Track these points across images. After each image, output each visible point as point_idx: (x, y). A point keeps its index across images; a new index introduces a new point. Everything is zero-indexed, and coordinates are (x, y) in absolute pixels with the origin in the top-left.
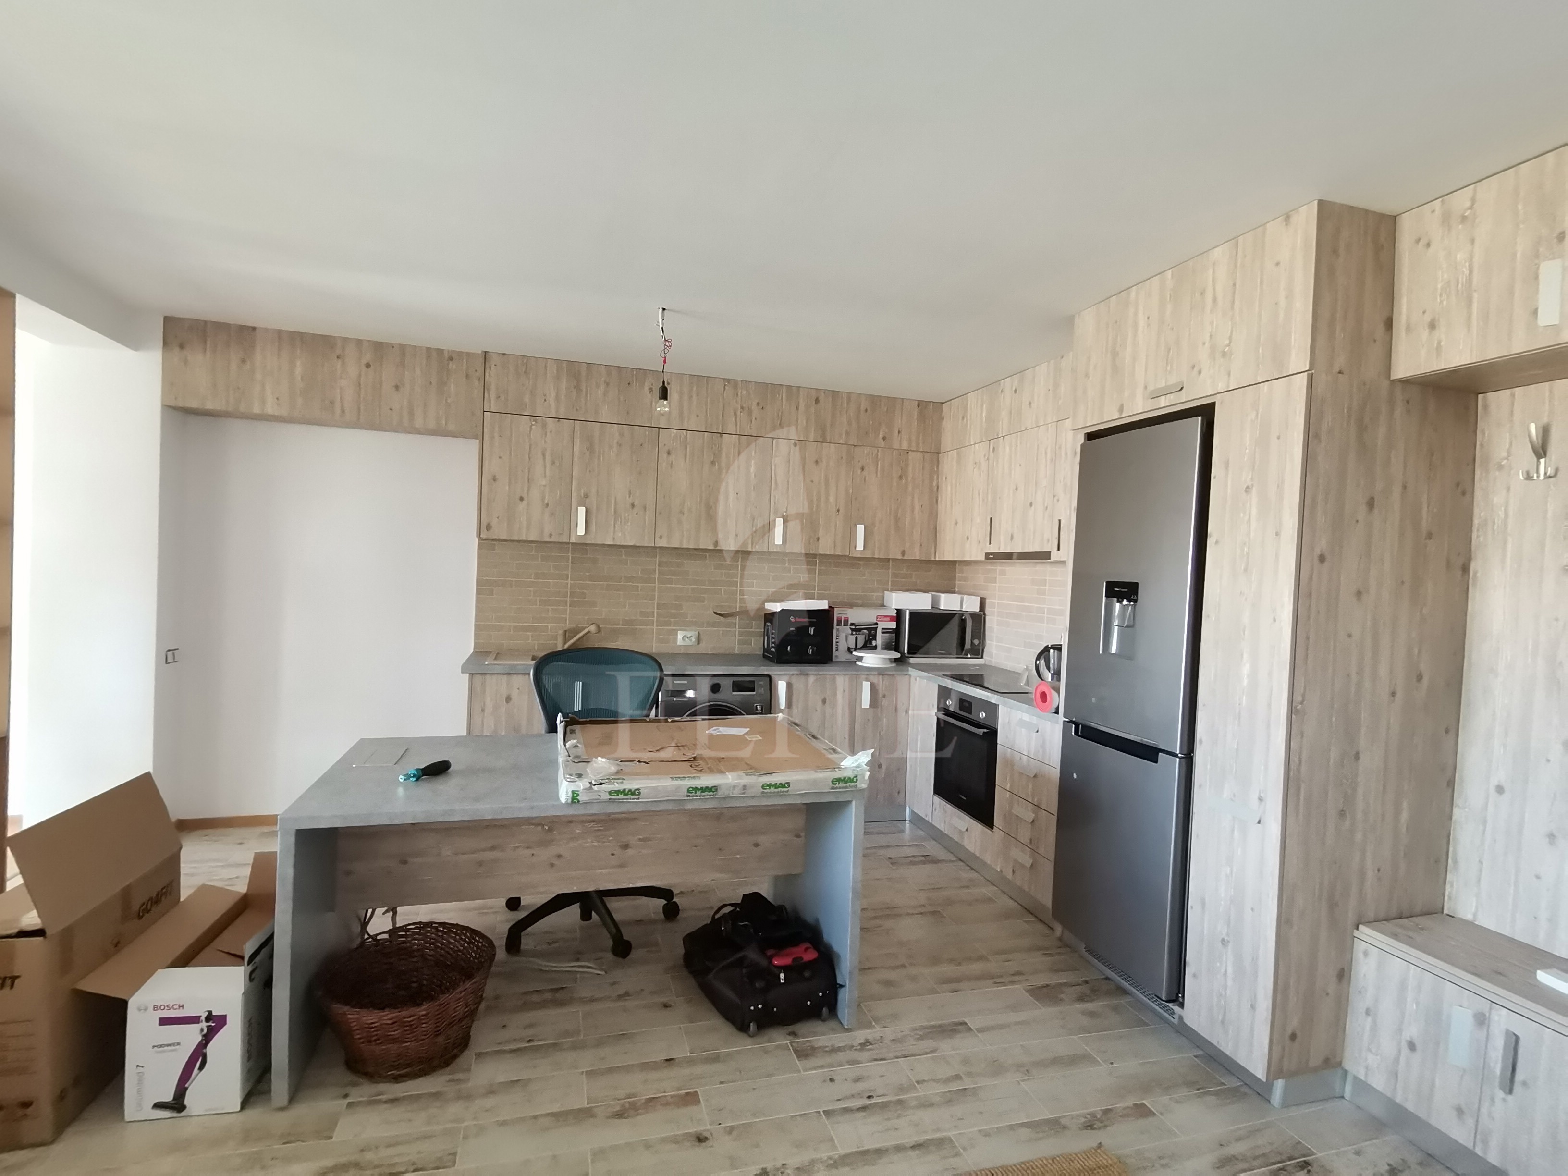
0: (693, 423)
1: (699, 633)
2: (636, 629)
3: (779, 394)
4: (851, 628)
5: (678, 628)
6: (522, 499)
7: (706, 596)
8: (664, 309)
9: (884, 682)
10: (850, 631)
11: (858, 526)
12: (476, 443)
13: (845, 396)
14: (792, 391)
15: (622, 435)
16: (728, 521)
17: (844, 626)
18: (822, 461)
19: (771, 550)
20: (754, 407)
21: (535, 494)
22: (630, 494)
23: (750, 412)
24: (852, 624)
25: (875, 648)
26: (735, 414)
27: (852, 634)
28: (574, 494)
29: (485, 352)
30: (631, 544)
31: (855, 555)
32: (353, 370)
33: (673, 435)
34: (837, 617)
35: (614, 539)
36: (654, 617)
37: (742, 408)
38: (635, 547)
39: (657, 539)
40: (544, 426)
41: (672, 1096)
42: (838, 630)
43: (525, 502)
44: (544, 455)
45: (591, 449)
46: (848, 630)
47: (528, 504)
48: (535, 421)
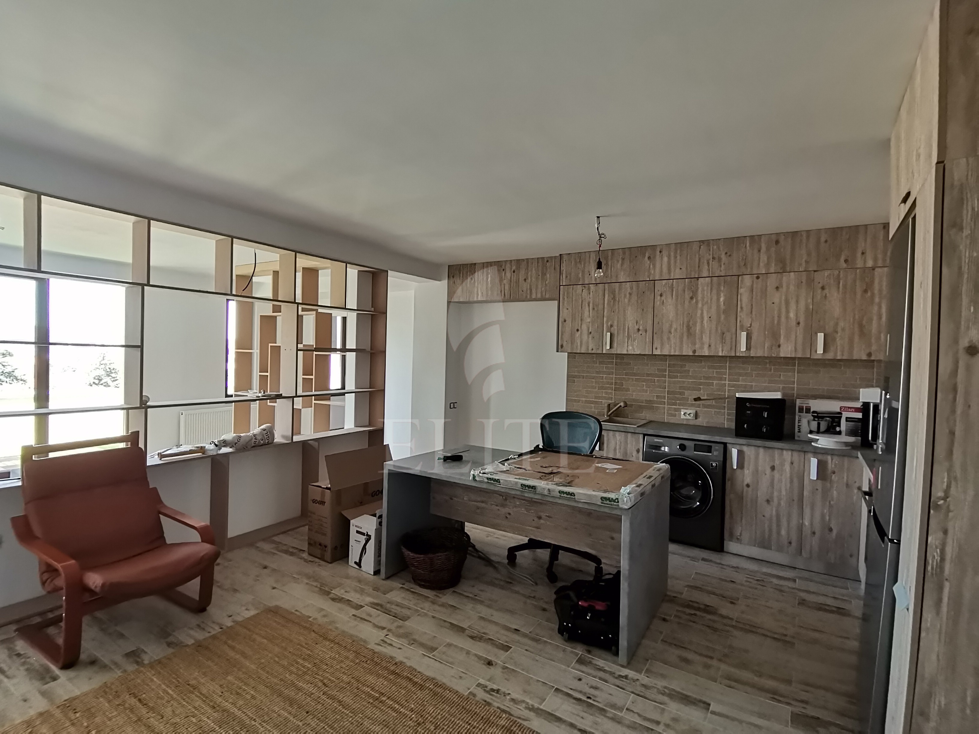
0: (677, 273)
1: (696, 412)
2: (654, 406)
3: (743, 243)
4: (812, 416)
5: (682, 407)
6: (578, 330)
7: (701, 387)
8: (598, 217)
9: (834, 461)
10: (812, 418)
11: (818, 334)
12: (556, 302)
13: (804, 235)
14: (755, 239)
15: (632, 288)
16: (704, 337)
17: (806, 413)
18: (782, 287)
19: (738, 354)
20: (723, 256)
21: (584, 327)
22: (637, 323)
23: (720, 260)
24: (814, 412)
25: (840, 433)
26: (708, 263)
27: (814, 420)
28: (605, 326)
29: (561, 255)
30: (638, 353)
31: (815, 358)
32: (508, 275)
33: (663, 284)
34: (799, 406)
35: (627, 350)
36: (665, 399)
37: (713, 258)
38: (640, 355)
39: (654, 349)
40: (589, 289)
41: (500, 643)
42: (800, 416)
43: (579, 332)
44: (589, 305)
45: (614, 298)
46: (810, 416)
47: (581, 333)
48: (584, 287)
